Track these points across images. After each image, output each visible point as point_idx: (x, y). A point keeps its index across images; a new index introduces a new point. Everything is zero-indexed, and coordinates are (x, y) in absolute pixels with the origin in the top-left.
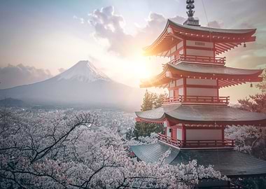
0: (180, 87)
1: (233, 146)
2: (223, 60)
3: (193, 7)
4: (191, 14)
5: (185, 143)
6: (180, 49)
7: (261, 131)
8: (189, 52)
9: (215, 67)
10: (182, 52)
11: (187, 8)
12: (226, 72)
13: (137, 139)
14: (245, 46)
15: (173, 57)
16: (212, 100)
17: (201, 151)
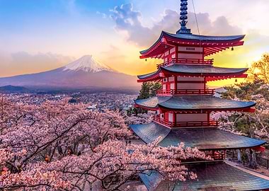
0: (172, 82)
1: (217, 126)
2: (211, 61)
3: (186, 18)
4: (183, 24)
5: (175, 124)
6: (173, 53)
7: (243, 115)
8: (180, 56)
9: (203, 67)
10: (174, 56)
11: (181, 19)
12: (213, 71)
13: (136, 116)
14: (232, 49)
15: (166, 59)
16: (200, 91)
17: (189, 130)
